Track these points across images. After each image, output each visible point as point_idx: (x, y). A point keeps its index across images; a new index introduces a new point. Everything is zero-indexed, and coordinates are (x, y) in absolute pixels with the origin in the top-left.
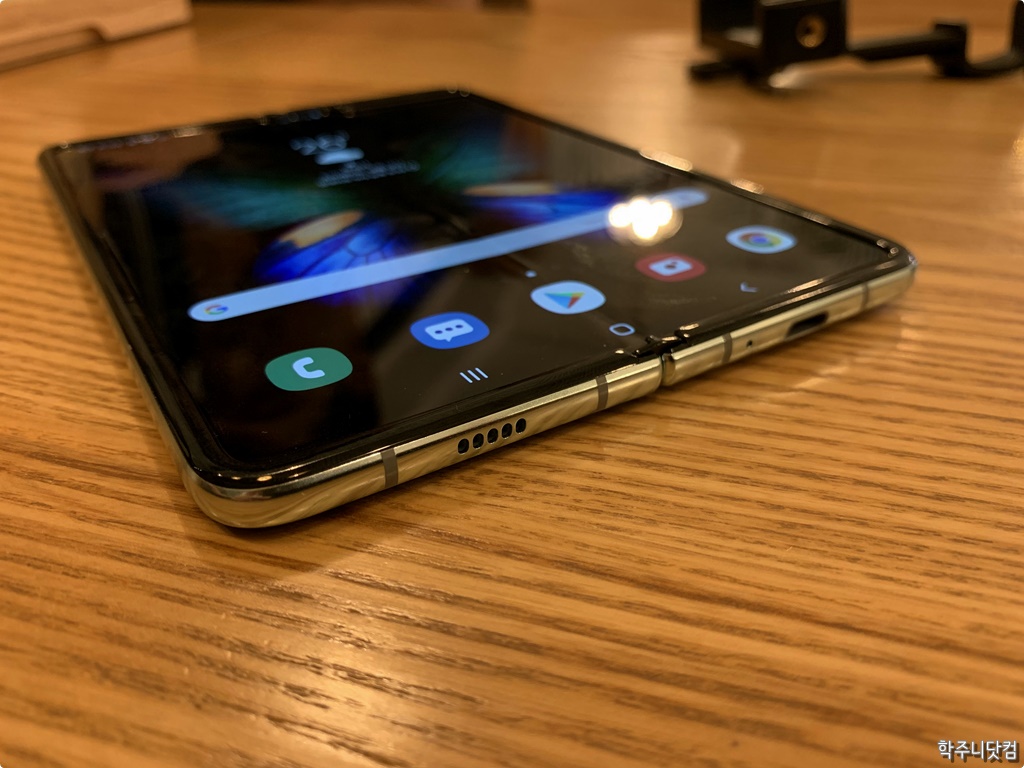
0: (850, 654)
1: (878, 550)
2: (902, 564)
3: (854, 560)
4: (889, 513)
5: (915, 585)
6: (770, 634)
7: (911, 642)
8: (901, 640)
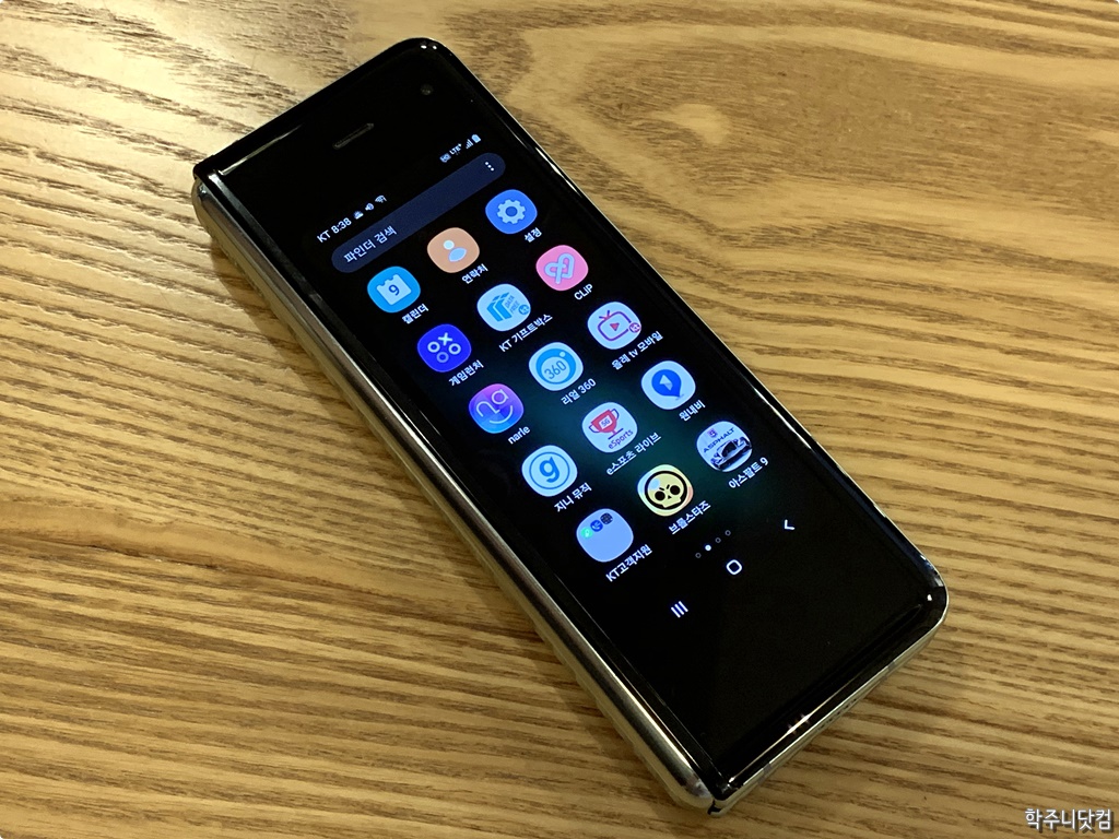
0: (983, 740)
1: (1008, 662)
2: (1019, 672)
3: (993, 671)
4: (1020, 628)
5: (1025, 688)
6: (944, 730)
7: (1015, 730)
8: (1010, 729)
